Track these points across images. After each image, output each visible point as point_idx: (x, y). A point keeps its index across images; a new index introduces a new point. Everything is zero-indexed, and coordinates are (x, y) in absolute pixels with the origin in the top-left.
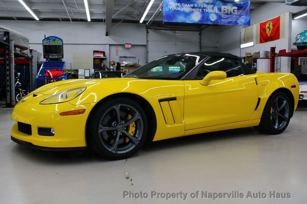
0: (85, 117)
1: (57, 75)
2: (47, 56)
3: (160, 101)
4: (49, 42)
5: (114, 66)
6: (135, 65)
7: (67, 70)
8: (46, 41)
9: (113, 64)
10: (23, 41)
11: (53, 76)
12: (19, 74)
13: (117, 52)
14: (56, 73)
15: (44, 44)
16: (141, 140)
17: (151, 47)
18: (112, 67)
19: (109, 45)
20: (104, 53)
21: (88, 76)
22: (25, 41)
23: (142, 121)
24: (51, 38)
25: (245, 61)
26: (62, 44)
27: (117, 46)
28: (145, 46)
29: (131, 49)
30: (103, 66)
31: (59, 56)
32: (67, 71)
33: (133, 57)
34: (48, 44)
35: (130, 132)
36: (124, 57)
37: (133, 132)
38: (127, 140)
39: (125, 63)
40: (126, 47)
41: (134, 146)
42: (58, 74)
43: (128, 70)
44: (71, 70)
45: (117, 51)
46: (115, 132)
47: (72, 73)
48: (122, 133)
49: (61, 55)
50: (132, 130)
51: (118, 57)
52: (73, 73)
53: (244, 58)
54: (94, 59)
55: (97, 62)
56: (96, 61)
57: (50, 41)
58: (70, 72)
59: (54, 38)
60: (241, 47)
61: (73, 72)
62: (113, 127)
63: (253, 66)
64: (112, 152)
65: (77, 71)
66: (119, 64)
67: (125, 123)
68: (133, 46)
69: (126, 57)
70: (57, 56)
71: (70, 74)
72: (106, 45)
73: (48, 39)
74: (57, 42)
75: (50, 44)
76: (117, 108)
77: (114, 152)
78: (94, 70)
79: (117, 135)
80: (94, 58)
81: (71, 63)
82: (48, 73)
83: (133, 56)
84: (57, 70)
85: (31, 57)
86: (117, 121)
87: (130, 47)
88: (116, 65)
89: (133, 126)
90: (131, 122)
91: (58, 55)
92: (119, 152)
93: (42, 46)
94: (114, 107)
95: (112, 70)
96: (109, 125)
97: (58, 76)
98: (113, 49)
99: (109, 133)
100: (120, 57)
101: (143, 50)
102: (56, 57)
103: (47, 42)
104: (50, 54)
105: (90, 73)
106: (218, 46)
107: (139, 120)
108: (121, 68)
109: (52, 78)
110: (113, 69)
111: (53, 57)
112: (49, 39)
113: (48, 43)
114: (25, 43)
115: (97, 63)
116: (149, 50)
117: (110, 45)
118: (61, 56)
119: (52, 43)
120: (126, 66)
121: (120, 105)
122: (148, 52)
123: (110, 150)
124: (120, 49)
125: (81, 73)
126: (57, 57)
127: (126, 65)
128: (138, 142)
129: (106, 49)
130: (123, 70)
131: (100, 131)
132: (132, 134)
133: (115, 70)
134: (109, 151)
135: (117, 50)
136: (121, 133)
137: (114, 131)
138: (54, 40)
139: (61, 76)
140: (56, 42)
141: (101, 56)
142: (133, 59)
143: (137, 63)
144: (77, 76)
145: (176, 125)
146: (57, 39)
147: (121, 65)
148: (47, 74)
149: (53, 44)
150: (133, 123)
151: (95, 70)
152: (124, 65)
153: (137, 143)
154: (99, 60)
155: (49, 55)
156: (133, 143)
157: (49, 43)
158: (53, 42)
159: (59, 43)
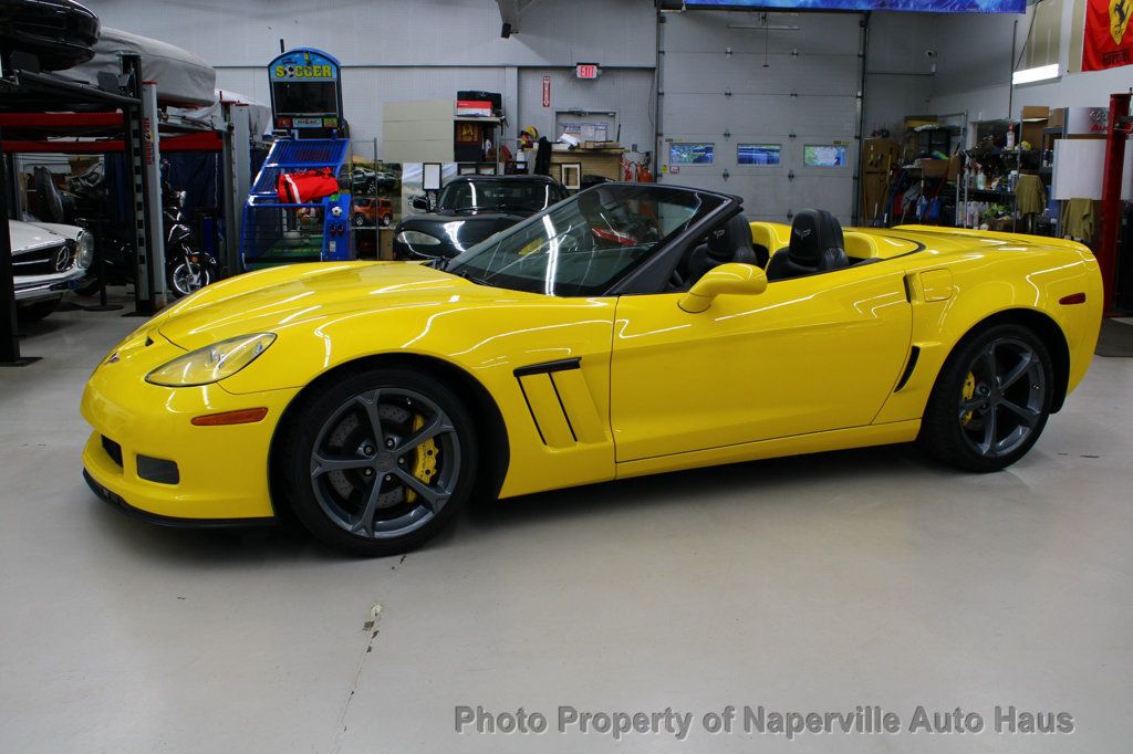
0: (266, 429)
1: (316, 191)
2: (284, 122)
3: (519, 373)
4: (291, 70)
5: (529, 151)
6: (605, 147)
7: (362, 165)
8: (279, 68)
9: (524, 142)
10: (191, 77)
11: (301, 197)
12: (183, 194)
13: (546, 96)
14: (314, 182)
15: (275, 78)
16: (451, 496)
17: (674, 75)
18: (520, 157)
19: (516, 70)
20: (494, 101)
21: (437, 187)
22: (199, 79)
23: (454, 437)
24: (298, 55)
25: (1016, 142)
26: (335, 76)
27: (548, 73)
28: (651, 70)
29: (600, 85)
30: (490, 150)
31: (325, 120)
32: (361, 169)
33: (606, 114)
34: (287, 79)
35: (419, 471)
36: (571, 113)
37: (428, 472)
38: (411, 497)
39: (570, 140)
40: (579, 76)
41: (430, 515)
42: (321, 187)
43: (578, 166)
44: (374, 167)
45: (547, 91)
46: (368, 472)
47: (380, 178)
48: (392, 475)
49: (334, 116)
50: (425, 465)
51: (549, 115)
52: (381, 176)
53: (1016, 129)
54: (459, 125)
55: (468, 135)
56: (465, 133)
57: (296, 69)
58: (373, 174)
59: (307, 57)
60: (1014, 82)
61: (382, 171)
62: (364, 458)
63: (1045, 162)
64: (358, 533)
65: (397, 168)
66: (546, 147)
67: (400, 445)
68: (607, 71)
69: (579, 114)
70: (319, 121)
71: (373, 178)
72: (507, 69)
73: (287, 59)
74: (320, 70)
75: (294, 79)
76: (369, 401)
77: (363, 533)
78: (455, 165)
79: (372, 482)
80: (456, 122)
81: (375, 141)
82: (287, 185)
83: (607, 111)
84: (320, 174)
85: (225, 130)
86: (373, 439)
87: (595, 76)
88: (536, 146)
89: (430, 453)
90: (423, 441)
91: (323, 118)
92: (378, 534)
94: (360, 398)
95: (519, 166)
96: (349, 451)
97: (318, 195)
98: (534, 83)
99: (351, 474)
100: (558, 113)
101: (641, 85)
102: (318, 124)
103: (285, 72)
104: (298, 114)
105: (444, 176)
106: (933, 70)
107: (447, 433)
108: (556, 159)
109: (299, 202)
110: (525, 163)
111: (309, 126)
112: (292, 60)
113: (289, 73)
114: (199, 86)
115: (469, 139)
116: (667, 87)
117: (520, 68)
118: (335, 121)
119: (300, 75)
120: (573, 151)
121: (377, 392)
122: (663, 94)
123: (349, 528)
124: (558, 81)
125: (412, 177)
126: (320, 126)
127: (572, 147)
128: (445, 502)
129: (505, 85)
130: (560, 165)
131: (315, 472)
132: (426, 479)
133: (532, 166)
134: (346, 531)
135: (546, 89)
136: (389, 474)
137: (366, 468)
138: (309, 63)
139: (330, 195)
140: (315, 71)
141: (485, 113)
142: (605, 119)
143: (615, 139)
144: (396, 187)
145: (579, 446)
146: (319, 60)
147: (556, 148)
148: (282, 189)
149: (305, 80)
150: (430, 444)
151: (460, 167)
152: (564, 148)
153: (441, 505)
154: (476, 130)
155: (291, 118)
156: (429, 506)
157: (291, 76)
158: (306, 71)
159: (328, 74)
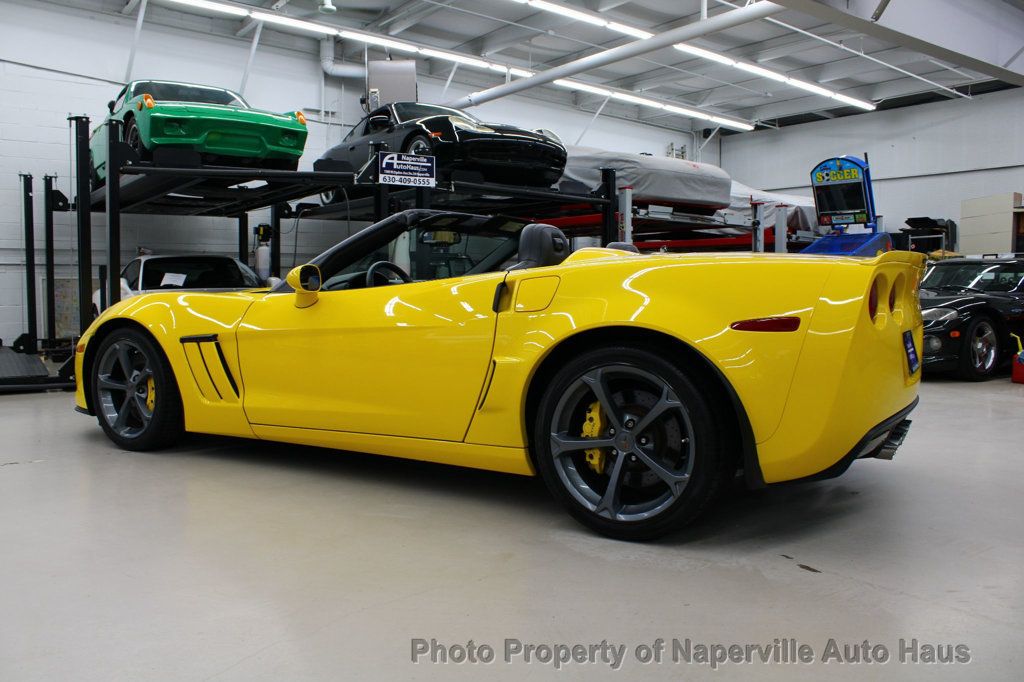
2: (824, 219)
4: (827, 175)
8: (819, 174)
15: (817, 184)
24: (831, 163)
26: (861, 177)
31: (857, 216)
34: (825, 183)
54: (1017, 216)
57: (831, 174)
59: (838, 163)
70: (852, 217)
73: (823, 166)
74: (850, 173)
75: (829, 183)
80: (1016, 214)
85: (748, 224)
91: (854, 214)
93: (811, 190)
102: (851, 220)
103: (823, 178)
104: (834, 212)
111: (843, 221)
112: (826, 168)
113: (826, 178)
118: (864, 216)
119: (835, 179)
138: (841, 168)
140: (846, 174)
146: (848, 164)
149: (837, 182)
157: (828, 180)
158: (838, 175)
159: (856, 176)
